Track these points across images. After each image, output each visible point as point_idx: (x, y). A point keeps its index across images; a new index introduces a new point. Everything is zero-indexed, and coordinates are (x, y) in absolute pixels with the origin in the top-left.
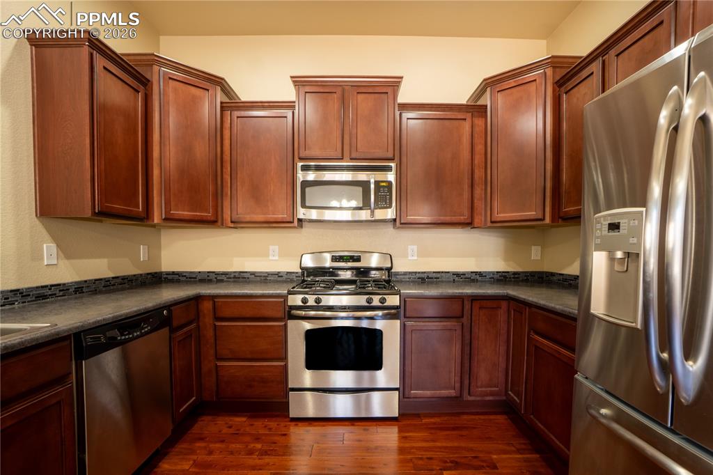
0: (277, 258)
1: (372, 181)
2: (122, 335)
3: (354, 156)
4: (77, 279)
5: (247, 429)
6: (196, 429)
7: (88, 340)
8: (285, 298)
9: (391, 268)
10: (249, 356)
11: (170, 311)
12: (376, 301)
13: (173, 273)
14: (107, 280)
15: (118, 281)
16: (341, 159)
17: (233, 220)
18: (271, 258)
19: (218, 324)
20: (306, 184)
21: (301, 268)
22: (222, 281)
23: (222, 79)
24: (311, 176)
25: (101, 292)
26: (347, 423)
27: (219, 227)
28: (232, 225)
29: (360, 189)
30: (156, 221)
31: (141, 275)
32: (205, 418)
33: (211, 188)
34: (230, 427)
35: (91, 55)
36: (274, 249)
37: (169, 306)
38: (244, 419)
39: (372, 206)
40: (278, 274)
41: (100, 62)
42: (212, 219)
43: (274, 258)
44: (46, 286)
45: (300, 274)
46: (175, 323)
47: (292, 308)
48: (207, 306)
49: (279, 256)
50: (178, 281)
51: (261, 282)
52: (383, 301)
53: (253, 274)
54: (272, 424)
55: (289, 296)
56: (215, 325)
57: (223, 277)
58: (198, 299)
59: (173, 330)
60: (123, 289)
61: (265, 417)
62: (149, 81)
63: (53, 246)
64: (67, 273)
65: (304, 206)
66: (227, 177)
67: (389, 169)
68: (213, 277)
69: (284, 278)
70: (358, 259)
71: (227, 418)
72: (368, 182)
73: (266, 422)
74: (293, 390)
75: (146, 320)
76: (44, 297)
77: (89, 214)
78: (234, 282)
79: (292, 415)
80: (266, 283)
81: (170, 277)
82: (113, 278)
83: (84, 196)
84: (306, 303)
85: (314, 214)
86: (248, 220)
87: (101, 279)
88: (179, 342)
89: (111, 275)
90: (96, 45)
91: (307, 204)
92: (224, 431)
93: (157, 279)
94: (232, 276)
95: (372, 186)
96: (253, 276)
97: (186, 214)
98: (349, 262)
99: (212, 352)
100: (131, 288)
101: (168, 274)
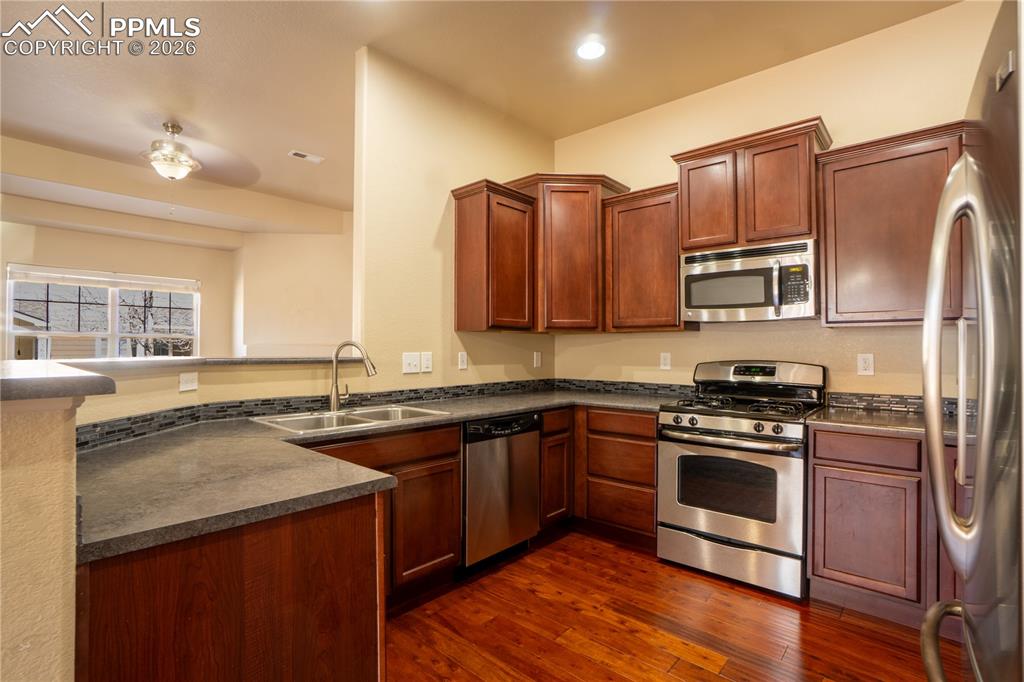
0: (668, 368)
1: (776, 267)
2: (496, 430)
3: (751, 237)
4: (481, 382)
5: (610, 556)
6: (564, 541)
7: (471, 429)
8: (656, 414)
9: (824, 387)
10: (619, 477)
11: (540, 416)
12: (768, 428)
13: (565, 381)
14: (503, 384)
15: (514, 385)
16: (734, 243)
17: (615, 325)
18: (662, 367)
19: (591, 436)
20: (691, 279)
21: (694, 381)
22: (609, 392)
23: (604, 176)
24: (697, 269)
25: (498, 395)
26: (725, 584)
27: (598, 333)
28: (614, 330)
29: (762, 279)
30: (540, 330)
31: (533, 381)
32: (576, 535)
33: (591, 293)
34: (595, 549)
35: (489, 196)
36: (666, 356)
37: (540, 412)
38: (611, 546)
39: (776, 300)
40: (669, 387)
41: (495, 199)
42: (592, 325)
43: (665, 368)
44: (458, 387)
45: (694, 389)
46: (546, 429)
47: (665, 426)
48: (581, 416)
49: (671, 365)
50: (569, 389)
51: (650, 396)
52: (777, 429)
53: (642, 385)
54: (637, 559)
55: (661, 413)
56: (588, 438)
57: (611, 388)
58: (572, 407)
59: (543, 435)
60: (517, 394)
61: (633, 550)
62: (534, 199)
63: (465, 354)
64: (473, 376)
65: (689, 305)
66: (609, 278)
67: (804, 248)
68: (601, 386)
69: (676, 393)
70: (771, 372)
71: (595, 541)
72: (771, 270)
73: (632, 555)
74: (663, 524)
75: (516, 421)
76: (458, 395)
77: (485, 327)
78: (622, 393)
79: (660, 554)
80: (656, 397)
81: (562, 385)
82: (509, 383)
83: (481, 312)
84: (678, 423)
85: (705, 315)
86: (630, 324)
87: (498, 384)
88: (550, 448)
89: (506, 379)
90: (492, 187)
91: (694, 303)
92: (587, 551)
93: (549, 386)
94: (620, 387)
95: (776, 274)
96: (642, 388)
97: (566, 321)
98: (758, 375)
99: (585, 466)
100: (524, 393)
101: (560, 381)
